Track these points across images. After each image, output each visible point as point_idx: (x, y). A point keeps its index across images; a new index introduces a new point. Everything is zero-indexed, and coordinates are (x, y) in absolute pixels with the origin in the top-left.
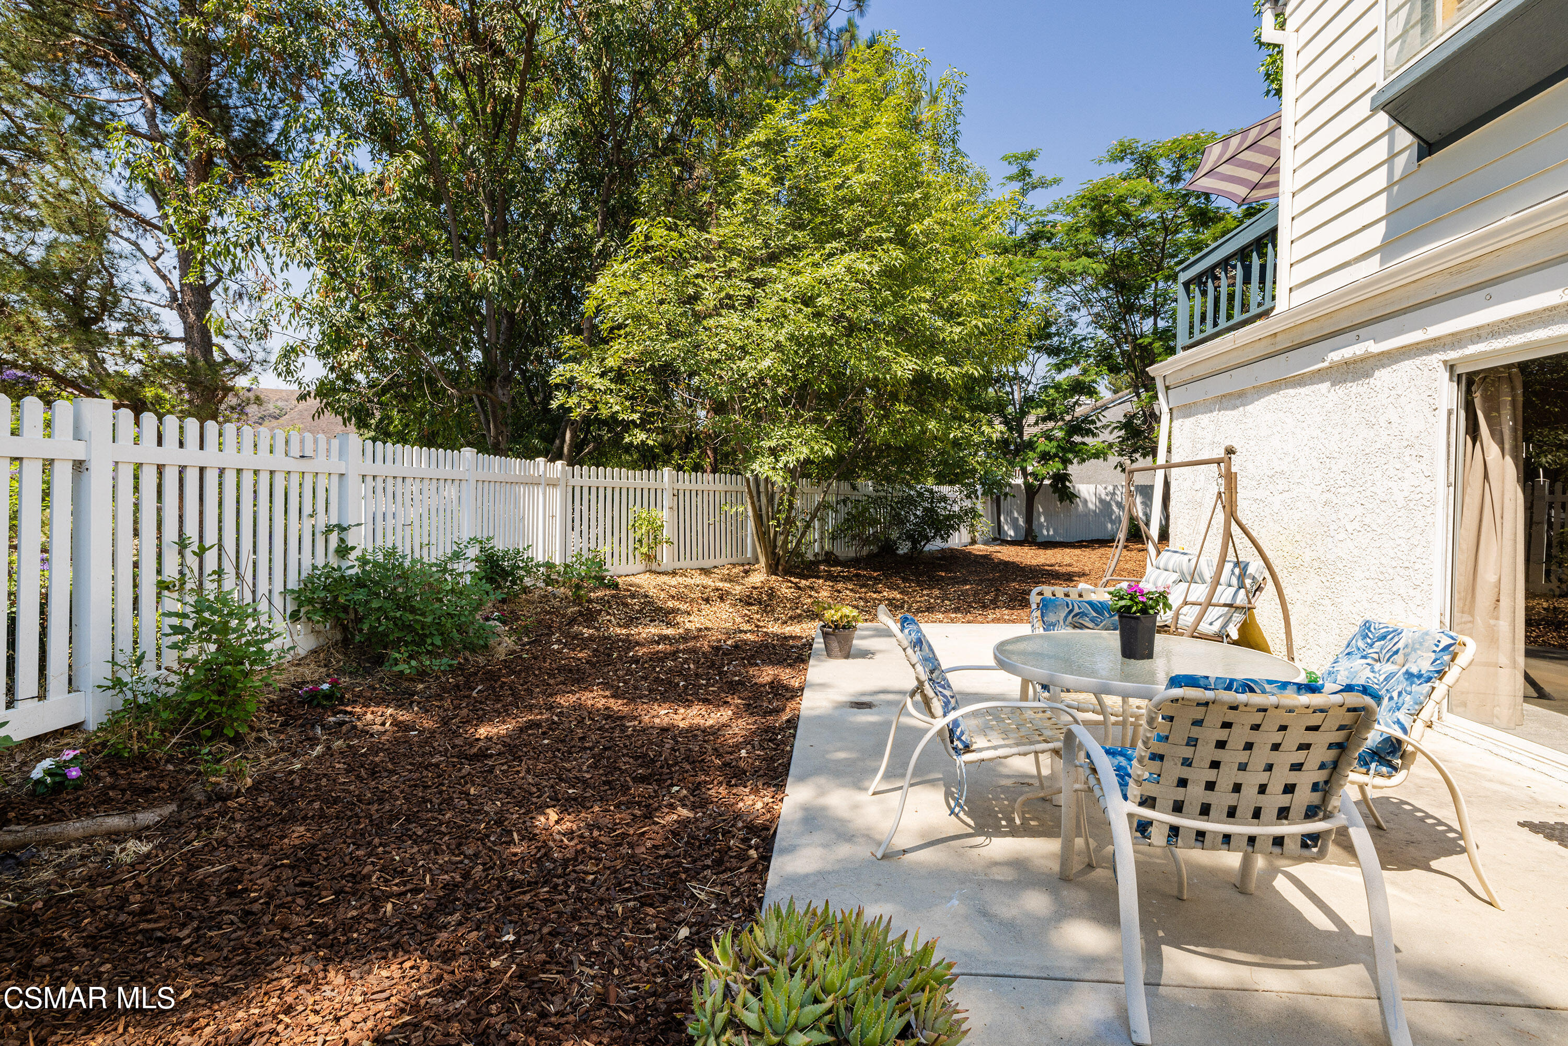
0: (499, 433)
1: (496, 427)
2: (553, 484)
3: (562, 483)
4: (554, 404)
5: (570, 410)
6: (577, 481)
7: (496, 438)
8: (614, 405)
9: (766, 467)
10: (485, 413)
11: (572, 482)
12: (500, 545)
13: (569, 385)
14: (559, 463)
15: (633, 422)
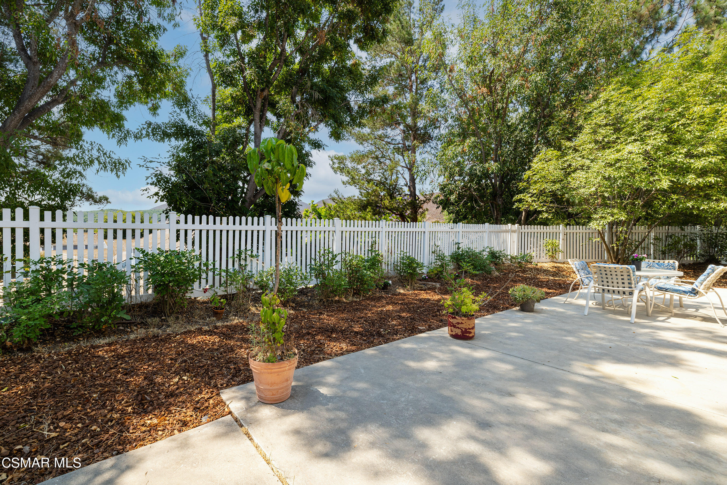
0: (497, 214)
1: (497, 212)
2: (514, 232)
3: (518, 231)
4: (514, 207)
5: (520, 208)
6: (523, 230)
7: (497, 216)
8: (535, 206)
9: (595, 225)
10: (493, 208)
11: (521, 231)
12: (496, 249)
13: (520, 201)
14: (516, 225)
15: (543, 211)
